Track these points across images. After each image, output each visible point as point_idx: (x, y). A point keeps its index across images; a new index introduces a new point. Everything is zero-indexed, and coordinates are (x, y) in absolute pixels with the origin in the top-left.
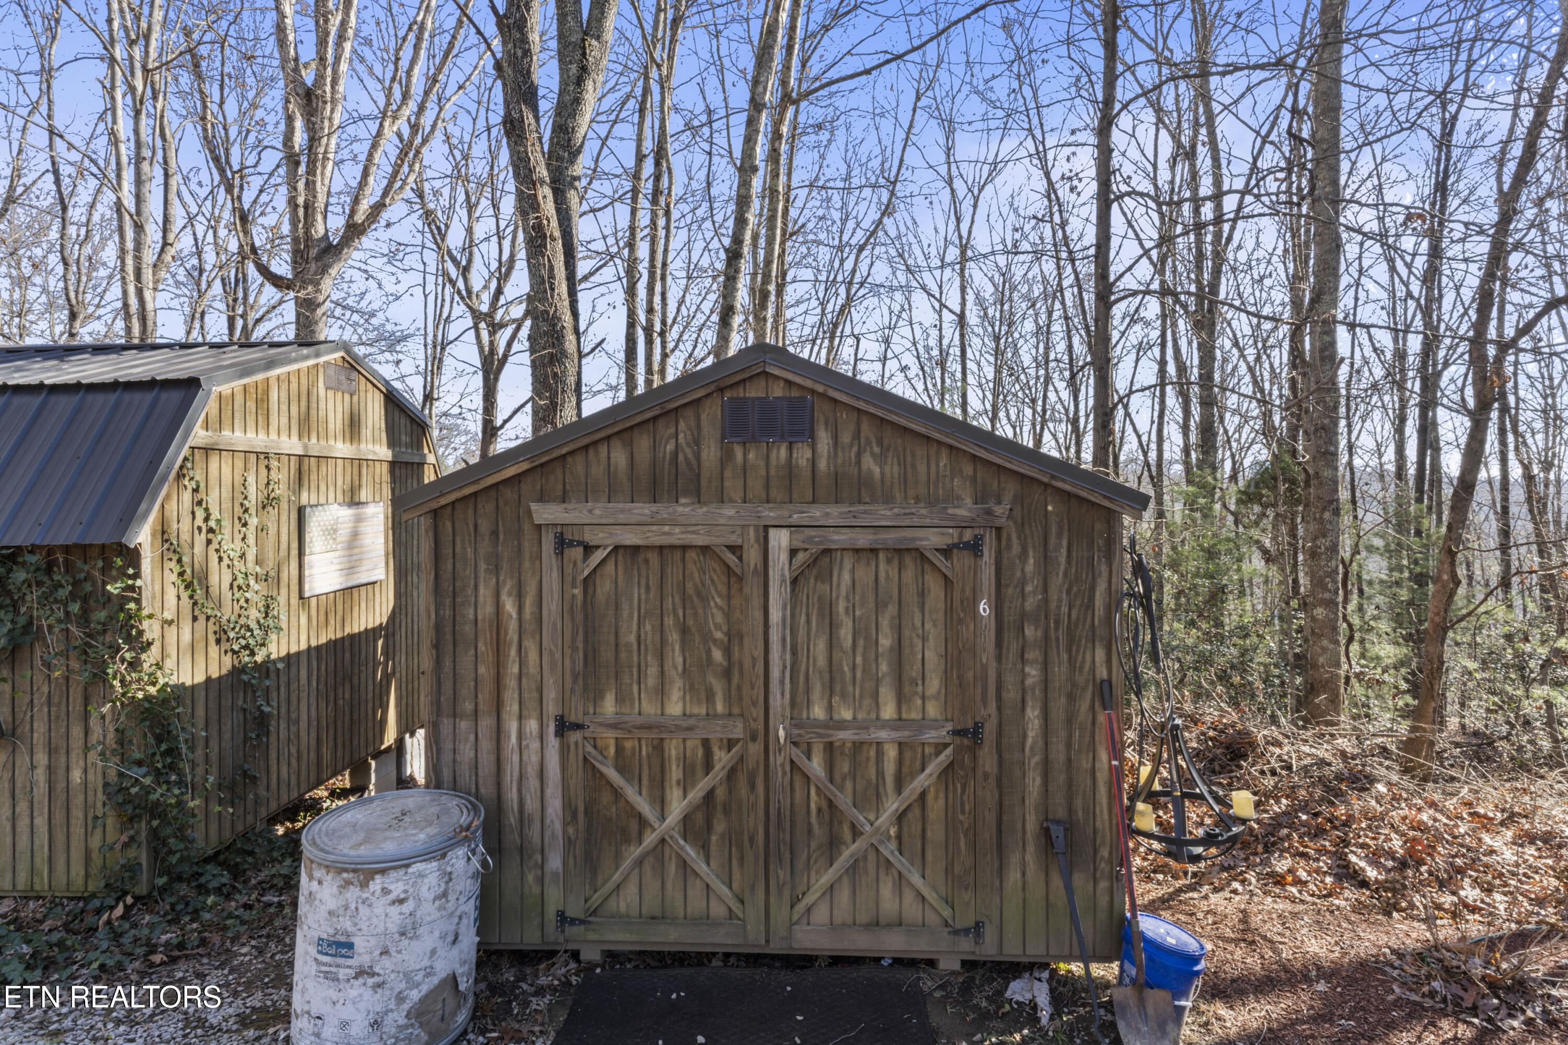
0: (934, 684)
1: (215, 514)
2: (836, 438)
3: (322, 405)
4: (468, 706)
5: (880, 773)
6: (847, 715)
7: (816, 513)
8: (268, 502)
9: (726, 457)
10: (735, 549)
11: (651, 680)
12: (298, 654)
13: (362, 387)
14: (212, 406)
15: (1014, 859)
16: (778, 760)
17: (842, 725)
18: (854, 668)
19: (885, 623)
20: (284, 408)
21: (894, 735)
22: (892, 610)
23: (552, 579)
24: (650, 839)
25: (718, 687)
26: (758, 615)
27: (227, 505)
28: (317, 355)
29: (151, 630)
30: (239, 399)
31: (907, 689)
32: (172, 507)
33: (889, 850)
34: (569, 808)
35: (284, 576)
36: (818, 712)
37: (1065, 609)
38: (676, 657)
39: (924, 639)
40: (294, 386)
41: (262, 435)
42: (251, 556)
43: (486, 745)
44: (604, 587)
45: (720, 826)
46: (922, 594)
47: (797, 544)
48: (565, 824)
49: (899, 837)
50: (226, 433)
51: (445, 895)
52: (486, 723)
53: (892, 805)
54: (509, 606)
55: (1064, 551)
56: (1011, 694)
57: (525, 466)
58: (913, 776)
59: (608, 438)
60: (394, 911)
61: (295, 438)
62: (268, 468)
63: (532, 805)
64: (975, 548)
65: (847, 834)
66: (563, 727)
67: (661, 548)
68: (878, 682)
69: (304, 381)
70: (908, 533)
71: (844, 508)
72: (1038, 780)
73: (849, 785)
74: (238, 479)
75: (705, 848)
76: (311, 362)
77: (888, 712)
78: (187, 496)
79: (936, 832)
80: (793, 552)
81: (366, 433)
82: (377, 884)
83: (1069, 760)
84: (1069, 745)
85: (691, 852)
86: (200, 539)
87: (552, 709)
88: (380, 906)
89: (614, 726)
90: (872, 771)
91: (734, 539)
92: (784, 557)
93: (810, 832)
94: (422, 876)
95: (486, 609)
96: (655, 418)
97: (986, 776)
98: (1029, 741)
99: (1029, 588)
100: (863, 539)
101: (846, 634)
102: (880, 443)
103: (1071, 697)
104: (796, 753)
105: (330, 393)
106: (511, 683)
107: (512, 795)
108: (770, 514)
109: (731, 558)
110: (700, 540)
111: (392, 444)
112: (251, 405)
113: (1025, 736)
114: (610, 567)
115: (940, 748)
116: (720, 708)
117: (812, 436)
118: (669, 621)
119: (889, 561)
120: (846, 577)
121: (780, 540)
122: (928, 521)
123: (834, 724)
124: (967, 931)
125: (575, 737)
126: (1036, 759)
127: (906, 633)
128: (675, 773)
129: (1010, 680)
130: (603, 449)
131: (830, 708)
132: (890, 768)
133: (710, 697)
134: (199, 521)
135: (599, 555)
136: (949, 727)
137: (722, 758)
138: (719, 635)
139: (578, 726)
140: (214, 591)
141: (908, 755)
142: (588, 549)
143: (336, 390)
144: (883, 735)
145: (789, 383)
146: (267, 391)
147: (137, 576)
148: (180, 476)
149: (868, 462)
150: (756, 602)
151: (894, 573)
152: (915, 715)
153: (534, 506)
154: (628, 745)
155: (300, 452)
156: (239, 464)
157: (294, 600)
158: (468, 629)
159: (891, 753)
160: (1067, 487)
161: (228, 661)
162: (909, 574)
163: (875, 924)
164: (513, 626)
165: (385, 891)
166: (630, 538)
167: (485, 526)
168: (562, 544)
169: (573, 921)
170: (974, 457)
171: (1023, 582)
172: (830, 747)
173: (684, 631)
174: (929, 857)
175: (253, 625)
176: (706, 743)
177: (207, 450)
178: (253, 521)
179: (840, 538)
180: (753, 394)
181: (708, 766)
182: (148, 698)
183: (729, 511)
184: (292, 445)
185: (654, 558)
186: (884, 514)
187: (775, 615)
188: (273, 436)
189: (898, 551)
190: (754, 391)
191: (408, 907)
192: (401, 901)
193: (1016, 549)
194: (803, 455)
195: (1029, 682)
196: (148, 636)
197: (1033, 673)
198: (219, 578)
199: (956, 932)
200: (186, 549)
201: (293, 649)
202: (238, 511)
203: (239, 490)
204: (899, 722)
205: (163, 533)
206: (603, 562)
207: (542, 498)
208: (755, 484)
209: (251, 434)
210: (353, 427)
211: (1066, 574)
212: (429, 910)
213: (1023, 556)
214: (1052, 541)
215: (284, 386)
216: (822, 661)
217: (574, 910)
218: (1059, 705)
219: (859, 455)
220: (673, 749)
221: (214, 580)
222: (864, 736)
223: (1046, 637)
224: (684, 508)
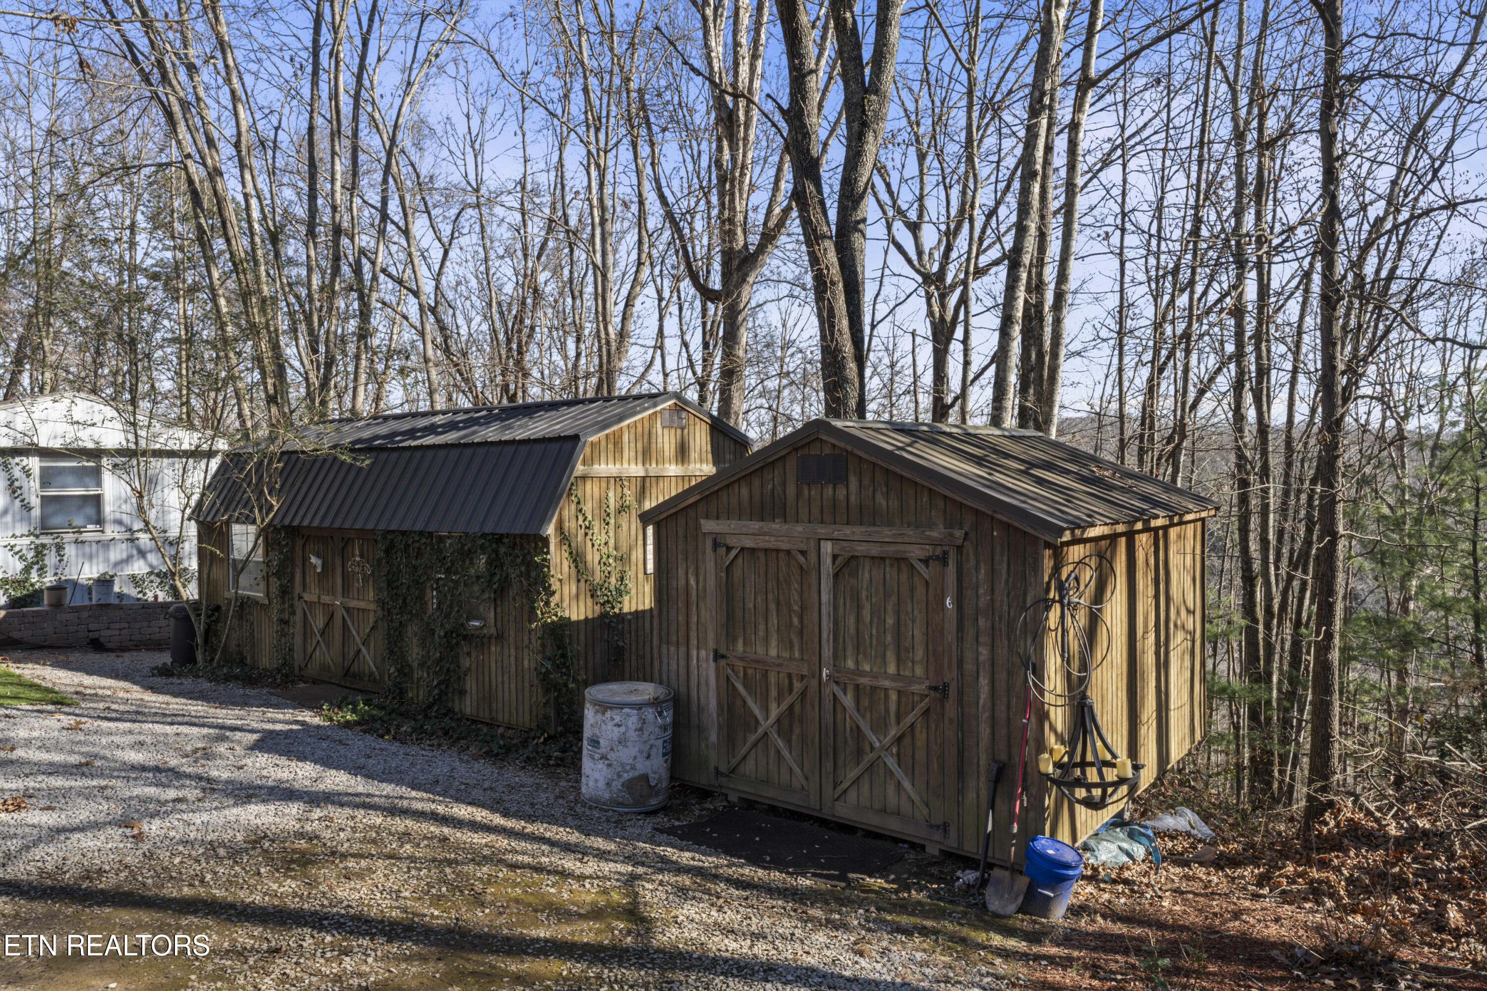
0: (919, 654)
1: (590, 518)
2: (860, 481)
3: (660, 440)
4: (674, 638)
5: (887, 710)
6: (867, 668)
7: (847, 531)
8: (622, 509)
9: (799, 494)
10: (803, 553)
11: (761, 634)
12: (643, 611)
13: (691, 422)
14: (588, 450)
15: (972, 783)
16: (826, 691)
17: (863, 674)
18: (871, 637)
19: (890, 608)
20: (633, 445)
21: (894, 684)
22: (894, 599)
23: (710, 565)
24: (760, 731)
25: (796, 640)
26: (816, 596)
27: (597, 512)
28: (655, 405)
29: (555, 586)
30: (603, 443)
31: (903, 655)
32: (566, 513)
33: (891, 762)
34: (719, 704)
35: (633, 557)
36: (850, 664)
37: (1005, 608)
38: (774, 620)
39: (913, 621)
40: (640, 429)
41: (618, 466)
42: (612, 542)
43: (682, 663)
44: (737, 573)
45: (797, 730)
46: (912, 590)
47: (837, 552)
48: (718, 715)
49: (898, 755)
50: (596, 466)
51: (641, 729)
52: (682, 649)
53: (893, 732)
54: (692, 582)
55: (1005, 565)
56: (969, 666)
57: (698, 497)
58: (907, 714)
59: (739, 480)
60: (616, 729)
61: (640, 466)
62: (622, 487)
63: (703, 701)
64: (943, 560)
65: (868, 749)
66: (718, 656)
67: (766, 550)
68: (885, 648)
69: (646, 425)
70: (901, 547)
71: (863, 529)
72: (988, 731)
73: (868, 715)
74: (603, 495)
75: (789, 742)
76: (651, 411)
77: (892, 669)
78: (573, 507)
79: (921, 755)
80: (835, 557)
81: (694, 455)
82: (608, 714)
83: (1009, 719)
84: (1009, 708)
85: (781, 743)
86: (581, 532)
87: (711, 644)
88: (610, 725)
89: (742, 659)
90: (882, 707)
91: (803, 547)
92: (829, 560)
93: (846, 742)
94: (628, 715)
95: (682, 582)
96: (762, 468)
97: (951, 720)
98: (982, 701)
99: (981, 591)
100: (875, 551)
101: (866, 613)
102: (887, 485)
103: (1010, 673)
104: (837, 689)
105: (666, 431)
106: (693, 627)
107: (694, 694)
108: (822, 530)
109: (801, 559)
110: (784, 546)
111: (716, 461)
112: (611, 446)
113: (978, 697)
114: (740, 561)
115: (923, 697)
116: (797, 654)
117: (847, 480)
118: (770, 597)
119: (892, 566)
120: (867, 575)
121: (827, 548)
122: (913, 540)
123: (859, 673)
124: (938, 827)
125: (723, 662)
126: (986, 715)
127: (903, 616)
128: (773, 693)
129: (969, 655)
130: (736, 486)
131: (857, 662)
132: (893, 708)
133: (791, 648)
134: (580, 522)
135: (734, 553)
136: (927, 683)
137: (797, 686)
138: (796, 608)
139: (723, 657)
140: (590, 565)
141: (903, 700)
142: (729, 549)
143: (670, 427)
144: (887, 683)
145: (834, 446)
146: (621, 436)
147: (548, 553)
148: (570, 494)
149: (880, 499)
150: (815, 588)
151: (895, 574)
152: (908, 673)
153: (703, 521)
154: (750, 671)
155: (642, 474)
156: (604, 485)
157: (641, 575)
158: (674, 592)
159: (894, 697)
160: (1005, 519)
161: (597, 608)
162: (904, 576)
163: (884, 811)
164: (694, 593)
165: (612, 719)
166: (749, 543)
167: (681, 533)
168: (716, 545)
169: (722, 774)
170: (945, 497)
171: (977, 588)
172: (857, 687)
173: (778, 604)
174: (917, 772)
175: (612, 588)
176: (789, 675)
177: (584, 478)
178: (612, 521)
179: (861, 549)
180: (813, 452)
181: (791, 690)
182: (553, 622)
183: (799, 528)
184: (636, 470)
185: (762, 556)
186: (886, 533)
187: (825, 598)
188: (626, 465)
189: (898, 559)
190: (814, 451)
191: (622, 729)
192: (619, 726)
193: (972, 562)
194: (841, 492)
195: (981, 658)
196: (553, 588)
197: (984, 652)
198: (592, 557)
199: (931, 826)
200: (573, 539)
201: (641, 608)
202: (603, 514)
203: (603, 502)
204: (898, 677)
205: (560, 528)
206: (736, 556)
207: (707, 517)
208: (816, 511)
209: (611, 466)
210: (682, 453)
211: (1007, 582)
212: (632, 734)
213: (977, 569)
214: (997, 558)
215: (633, 431)
216: (852, 630)
217: (723, 768)
218: (1002, 676)
219: (874, 492)
220: (772, 678)
221: (589, 557)
222: (875, 683)
223: (993, 628)
224: (776, 526)
